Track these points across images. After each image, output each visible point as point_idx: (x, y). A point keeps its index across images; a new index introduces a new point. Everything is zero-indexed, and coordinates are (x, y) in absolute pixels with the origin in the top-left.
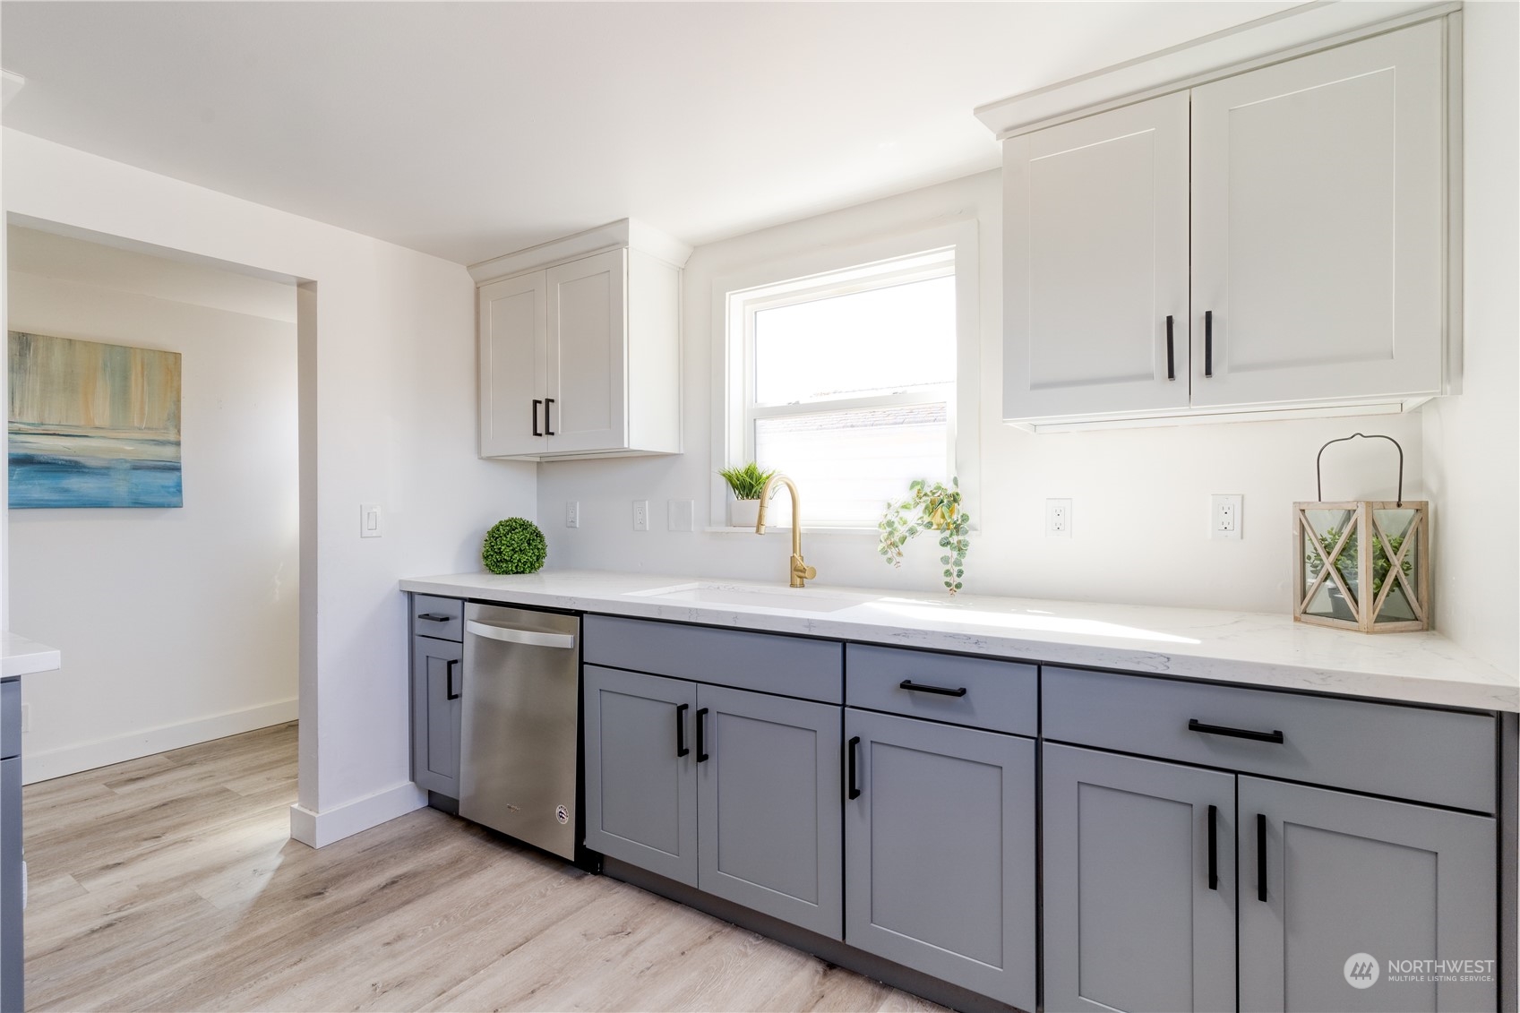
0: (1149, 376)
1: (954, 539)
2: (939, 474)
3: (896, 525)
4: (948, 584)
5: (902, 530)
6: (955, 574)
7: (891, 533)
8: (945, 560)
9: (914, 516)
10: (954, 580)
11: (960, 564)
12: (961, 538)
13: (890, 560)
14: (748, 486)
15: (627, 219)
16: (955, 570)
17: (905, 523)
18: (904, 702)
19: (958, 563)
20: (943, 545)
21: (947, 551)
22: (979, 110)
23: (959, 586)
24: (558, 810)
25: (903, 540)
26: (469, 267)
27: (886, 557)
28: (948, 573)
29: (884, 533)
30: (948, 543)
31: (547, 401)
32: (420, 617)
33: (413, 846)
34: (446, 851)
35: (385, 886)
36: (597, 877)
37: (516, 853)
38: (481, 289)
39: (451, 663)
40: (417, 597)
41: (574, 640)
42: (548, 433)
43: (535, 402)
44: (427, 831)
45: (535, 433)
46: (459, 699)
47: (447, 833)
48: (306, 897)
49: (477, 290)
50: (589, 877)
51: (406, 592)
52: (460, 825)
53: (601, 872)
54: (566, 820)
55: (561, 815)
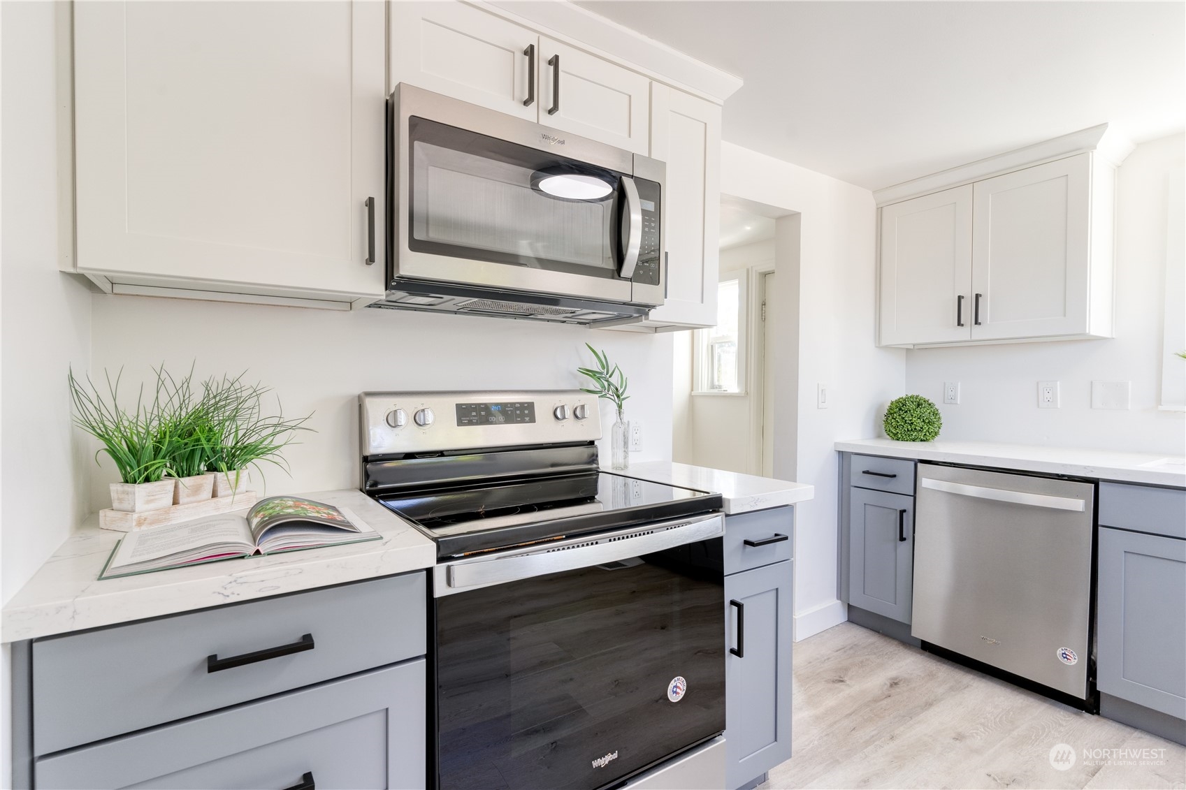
15: (1107, 124)
24: (1059, 652)
26: (874, 191)
31: (977, 296)
32: (864, 472)
33: (875, 654)
34: (911, 664)
35: (891, 686)
36: (1095, 717)
37: (983, 677)
38: (884, 209)
39: (902, 512)
40: (853, 456)
41: (1086, 505)
42: (977, 322)
43: (960, 298)
44: (873, 644)
45: (959, 324)
46: (909, 541)
47: (892, 648)
48: (833, 682)
49: (880, 210)
50: (1087, 715)
51: (839, 452)
52: (896, 643)
53: (1098, 713)
54: (1073, 662)
55: (1065, 656)
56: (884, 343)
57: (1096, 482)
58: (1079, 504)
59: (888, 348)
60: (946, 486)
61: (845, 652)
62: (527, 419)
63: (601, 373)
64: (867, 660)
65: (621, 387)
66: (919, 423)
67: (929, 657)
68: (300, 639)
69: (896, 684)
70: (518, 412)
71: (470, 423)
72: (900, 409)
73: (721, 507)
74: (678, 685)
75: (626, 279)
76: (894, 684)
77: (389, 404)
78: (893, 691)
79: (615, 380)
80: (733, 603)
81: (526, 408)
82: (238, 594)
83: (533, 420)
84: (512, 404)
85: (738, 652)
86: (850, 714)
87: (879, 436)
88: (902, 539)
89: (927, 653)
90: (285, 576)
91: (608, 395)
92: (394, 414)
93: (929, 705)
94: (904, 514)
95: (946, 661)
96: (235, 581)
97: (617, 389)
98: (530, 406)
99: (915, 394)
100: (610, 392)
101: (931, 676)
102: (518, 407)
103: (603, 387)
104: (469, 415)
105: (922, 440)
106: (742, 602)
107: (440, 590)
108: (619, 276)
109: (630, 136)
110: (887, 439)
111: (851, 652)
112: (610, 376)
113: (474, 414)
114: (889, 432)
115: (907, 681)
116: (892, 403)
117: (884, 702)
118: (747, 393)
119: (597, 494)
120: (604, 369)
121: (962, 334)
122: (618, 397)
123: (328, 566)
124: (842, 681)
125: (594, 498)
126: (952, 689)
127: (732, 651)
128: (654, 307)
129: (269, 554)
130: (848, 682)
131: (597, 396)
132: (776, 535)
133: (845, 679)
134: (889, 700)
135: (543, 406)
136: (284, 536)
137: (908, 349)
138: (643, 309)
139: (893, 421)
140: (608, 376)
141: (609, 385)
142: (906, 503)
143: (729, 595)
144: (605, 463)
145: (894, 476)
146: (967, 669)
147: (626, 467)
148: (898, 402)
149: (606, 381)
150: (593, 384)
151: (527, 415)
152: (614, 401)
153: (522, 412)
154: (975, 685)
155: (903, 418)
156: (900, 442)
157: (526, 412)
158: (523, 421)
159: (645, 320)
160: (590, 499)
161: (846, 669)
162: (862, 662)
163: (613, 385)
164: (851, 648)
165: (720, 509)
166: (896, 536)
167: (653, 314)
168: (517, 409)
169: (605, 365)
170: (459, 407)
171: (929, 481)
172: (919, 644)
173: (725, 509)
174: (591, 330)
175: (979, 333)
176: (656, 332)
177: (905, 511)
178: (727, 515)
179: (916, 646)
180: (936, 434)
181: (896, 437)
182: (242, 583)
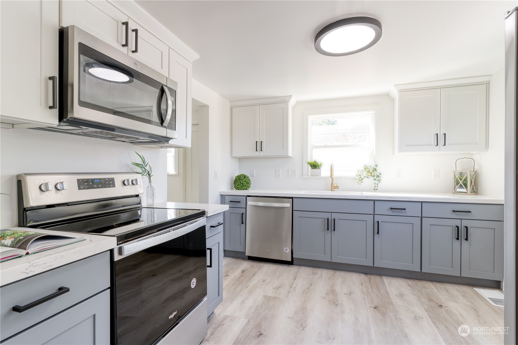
0: (432, 145)
1: (377, 179)
2: (371, 163)
3: (362, 176)
4: (374, 189)
5: (362, 177)
6: (376, 187)
7: (360, 177)
8: (375, 183)
9: (365, 174)
10: (376, 188)
11: (378, 185)
12: (379, 178)
13: (359, 184)
14: (314, 166)
15: (292, 96)
16: (376, 186)
17: (363, 175)
18: (390, 213)
19: (377, 184)
20: (374, 180)
21: (375, 181)
22: (395, 85)
23: (377, 189)
24: (285, 249)
25: (363, 179)
26: (230, 101)
27: (358, 183)
28: (375, 187)
29: (358, 178)
30: (376, 180)
31: (261, 142)
32: (230, 202)
33: (235, 264)
34: (246, 265)
35: (243, 273)
36: (293, 266)
37: (266, 263)
38: (233, 108)
39: (242, 214)
40: (226, 196)
41: (290, 205)
42: (261, 150)
43: (257, 142)
44: (234, 261)
45: (257, 151)
46: (244, 224)
47: (239, 261)
48: (225, 276)
49: (231, 108)
50: (291, 266)
51: (221, 195)
52: (240, 259)
53: (293, 264)
54: (288, 251)
55: (286, 250)
56: (233, 156)
57: (292, 198)
58: (288, 205)
59: (234, 157)
60: (254, 203)
61: (226, 266)
62: (112, 186)
63: (142, 165)
64: (234, 267)
65: (150, 171)
66: (245, 183)
67: (250, 261)
68: (57, 290)
69: (244, 271)
70: (107, 183)
71: (85, 188)
72: (239, 179)
73: (205, 214)
74: (194, 281)
75: (165, 127)
76: (243, 272)
77: (42, 179)
78: (243, 274)
79: (147, 168)
80: (208, 249)
81: (111, 181)
82: (33, 272)
83: (114, 186)
84: (104, 179)
85: (210, 266)
86: (233, 284)
87: (232, 189)
88: (242, 223)
89: (250, 260)
90: (55, 260)
91: (145, 175)
92: (46, 185)
93: (254, 275)
94: (243, 214)
95: (255, 261)
96: (32, 265)
97: (149, 172)
98: (113, 180)
99: (243, 174)
100: (146, 173)
101: (253, 266)
102: (107, 180)
103: (143, 171)
104: (84, 184)
105: (246, 189)
106: (211, 248)
107: (117, 258)
108: (162, 126)
109: (162, 68)
110: (235, 189)
111: (228, 266)
112: (146, 166)
113: (86, 184)
114: (235, 187)
115: (246, 270)
116: (236, 177)
117: (242, 278)
118: (179, 174)
119: (140, 217)
120: (143, 163)
121: (258, 154)
122: (149, 175)
123: (74, 253)
124: (228, 275)
125: (138, 220)
126: (259, 268)
127: (208, 266)
128: (172, 139)
129: (34, 253)
130: (230, 275)
131: (140, 175)
132: (219, 223)
133: (229, 274)
134: (243, 276)
135: (118, 179)
136: (38, 245)
137: (239, 158)
138: (166, 139)
139: (237, 183)
140: (145, 166)
141: (145, 170)
142: (243, 211)
143: (208, 246)
144: (144, 204)
145: (240, 202)
146: (261, 262)
147: (153, 205)
148: (238, 176)
149: (144, 168)
150: (139, 170)
151: (111, 184)
152: (147, 176)
153: (109, 182)
154: (264, 266)
155: (240, 182)
156: (239, 190)
157: (111, 182)
158: (110, 187)
159: (167, 143)
160: (137, 220)
161: (228, 272)
162: (232, 268)
163: (147, 170)
164: (228, 264)
165: (204, 215)
166: (240, 222)
167: (171, 142)
168: (107, 181)
169: (144, 162)
170: (78, 180)
171: (250, 203)
172: (247, 257)
173: (206, 215)
174: (135, 146)
175: (261, 154)
176: (161, 148)
177: (243, 213)
178: (207, 217)
179: (246, 259)
180: (250, 187)
181: (238, 189)
182: (35, 266)
